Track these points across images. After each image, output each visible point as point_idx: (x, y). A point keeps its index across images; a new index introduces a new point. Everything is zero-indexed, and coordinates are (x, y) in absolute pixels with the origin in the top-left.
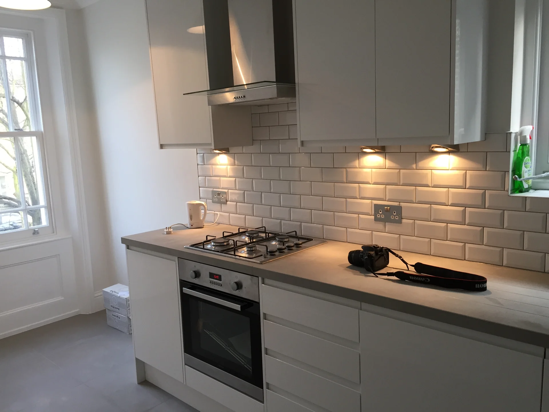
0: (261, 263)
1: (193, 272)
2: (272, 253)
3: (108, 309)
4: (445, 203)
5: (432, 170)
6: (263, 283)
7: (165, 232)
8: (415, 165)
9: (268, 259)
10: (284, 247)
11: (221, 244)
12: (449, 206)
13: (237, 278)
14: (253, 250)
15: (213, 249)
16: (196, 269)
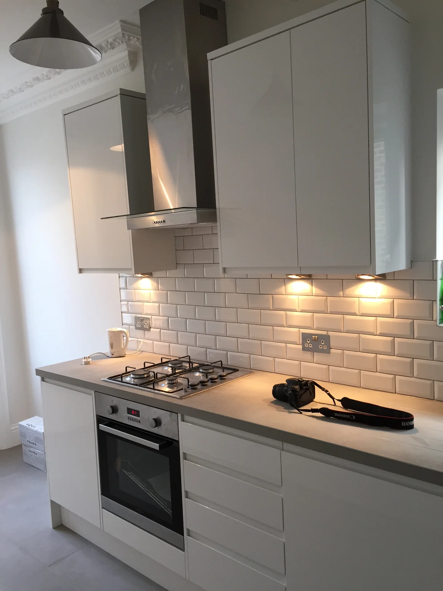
0: (181, 398)
1: (110, 407)
2: (193, 387)
3: (24, 444)
4: (373, 333)
5: (359, 298)
6: (183, 420)
7: (83, 362)
8: (342, 292)
9: (190, 393)
10: (206, 380)
11: (141, 377)
12: (377, 336)
13: (156, 414)
14: (174, 383)
15: (132, 383)
16: (113, 404)
